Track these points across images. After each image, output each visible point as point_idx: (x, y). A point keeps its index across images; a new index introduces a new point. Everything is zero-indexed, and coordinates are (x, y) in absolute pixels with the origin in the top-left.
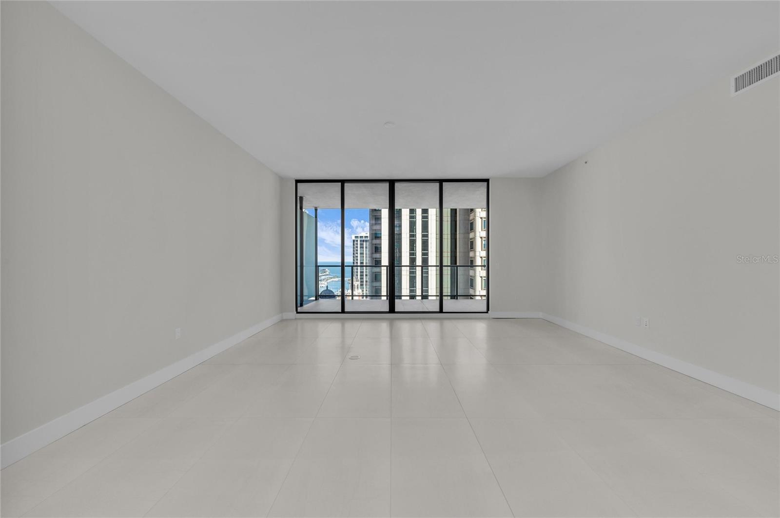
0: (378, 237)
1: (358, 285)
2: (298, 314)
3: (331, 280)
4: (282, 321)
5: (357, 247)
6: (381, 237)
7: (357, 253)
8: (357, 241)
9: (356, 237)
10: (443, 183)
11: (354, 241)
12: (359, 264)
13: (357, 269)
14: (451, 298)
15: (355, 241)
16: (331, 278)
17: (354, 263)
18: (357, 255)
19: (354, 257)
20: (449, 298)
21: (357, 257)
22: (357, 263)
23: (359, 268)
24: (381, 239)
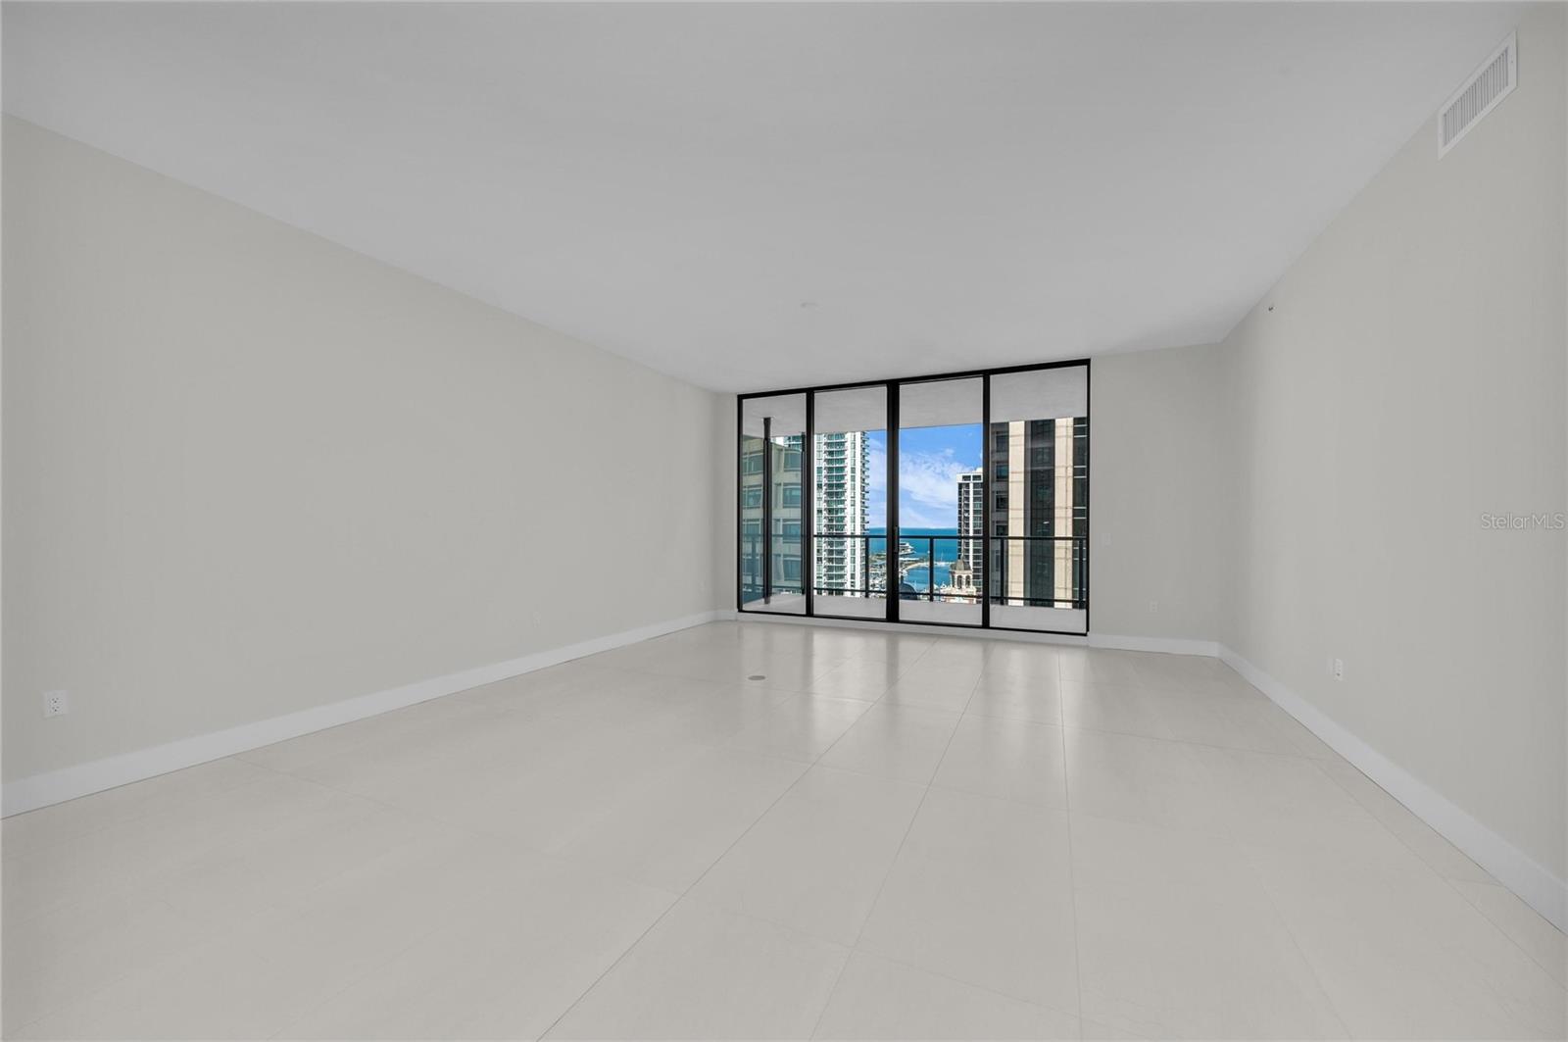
0: (1004, 477)
1: (968, 577)
2: (742, 614)
3: (916, 565)
4: (715, 622)
5: (968, 499)
6: (1007, 477)
7: (968, 511)
8: (968, 485)
9: (966, 478)
10: (991, 377)
11: (960, 485)
12: (971, 534)
13: (967, 544)
14: (1074, 607)
15: (964, 486)
16: (916, 562)
17: (960, 531)
18: (966, 515)
19: (960, 519)
20: (1069, 605)
21: (968, 518)
22: (968, 531)
23: (971, 541)
24: (1008, 481)
